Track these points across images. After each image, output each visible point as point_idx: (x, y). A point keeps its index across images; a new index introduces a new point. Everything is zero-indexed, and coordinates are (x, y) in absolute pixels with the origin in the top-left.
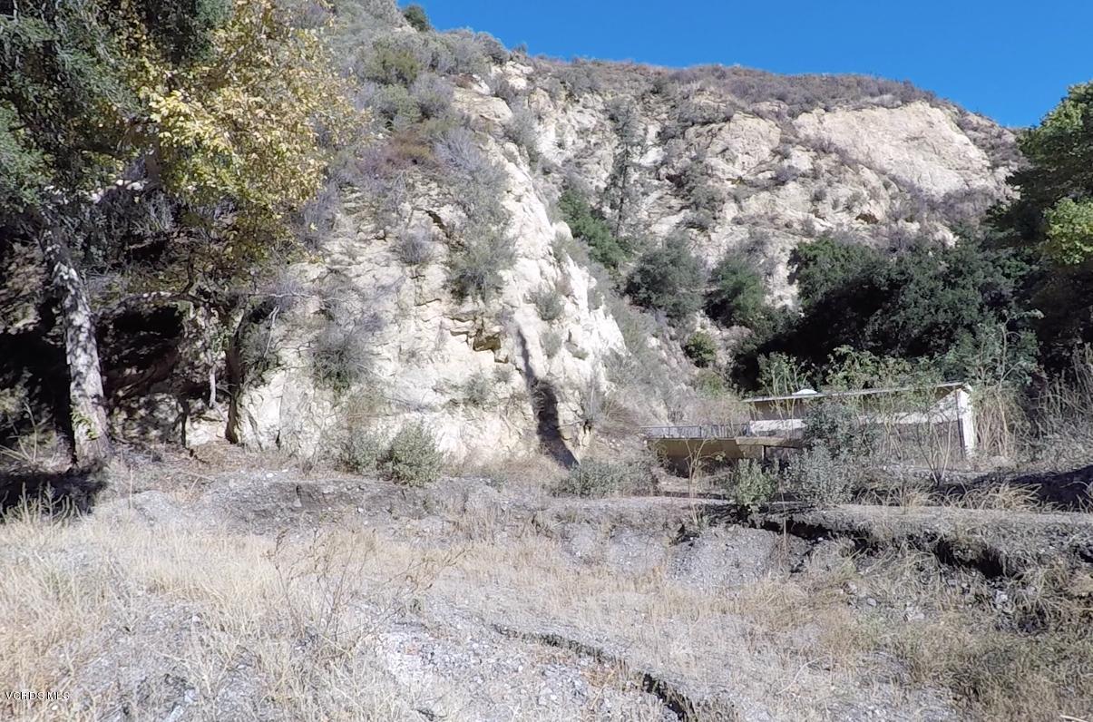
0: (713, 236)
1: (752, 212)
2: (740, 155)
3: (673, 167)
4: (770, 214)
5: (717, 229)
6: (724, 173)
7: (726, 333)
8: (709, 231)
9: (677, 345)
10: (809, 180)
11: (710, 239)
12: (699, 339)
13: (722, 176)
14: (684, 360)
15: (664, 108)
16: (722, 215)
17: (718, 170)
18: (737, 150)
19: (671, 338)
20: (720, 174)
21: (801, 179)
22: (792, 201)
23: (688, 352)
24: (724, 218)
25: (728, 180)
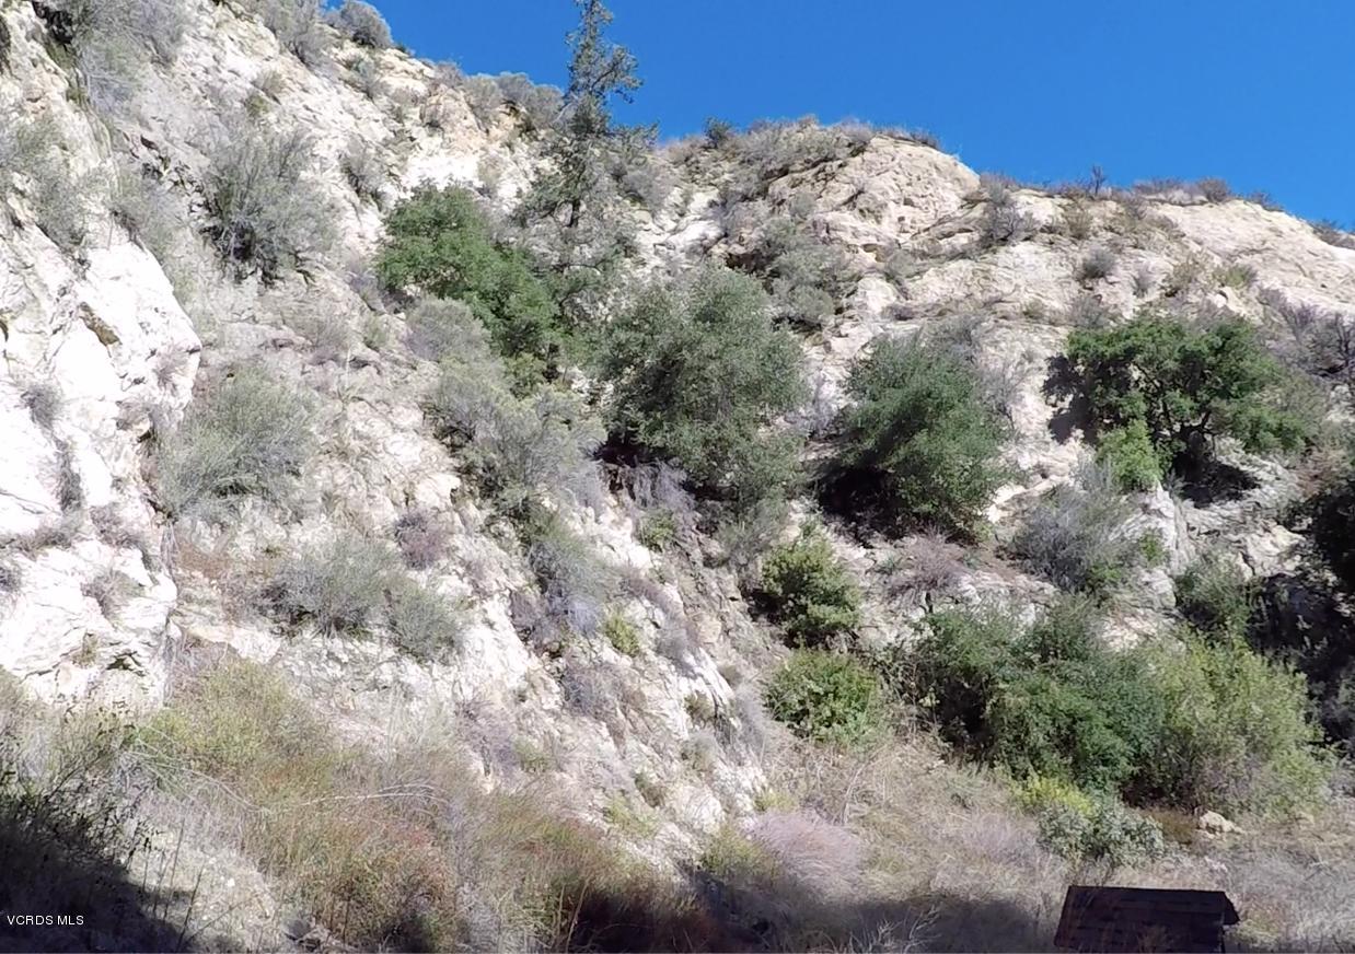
0: (836, 343)
1: (931, 298)
2: (892, 205)
3: (741, 241)
4: (978, 296)
5: (846, 328)
6: (854, 235)
7: (884, 552)
8: (826, 334)
9: (727, 581)
10: (1065, 240)
11: (828, 349)
12: (794, 560)
13: (851, 241)
14: (747, 623)
15: (726, 166)
16: (856, 299)
17: (844, 229)
18: (884, 193)
19: (709, 562)
20: (848, 238)
21: (1046, 237)
22: (1031, 276)
23: (764, 604)
24: (863, 306)
25: (867, 247)
